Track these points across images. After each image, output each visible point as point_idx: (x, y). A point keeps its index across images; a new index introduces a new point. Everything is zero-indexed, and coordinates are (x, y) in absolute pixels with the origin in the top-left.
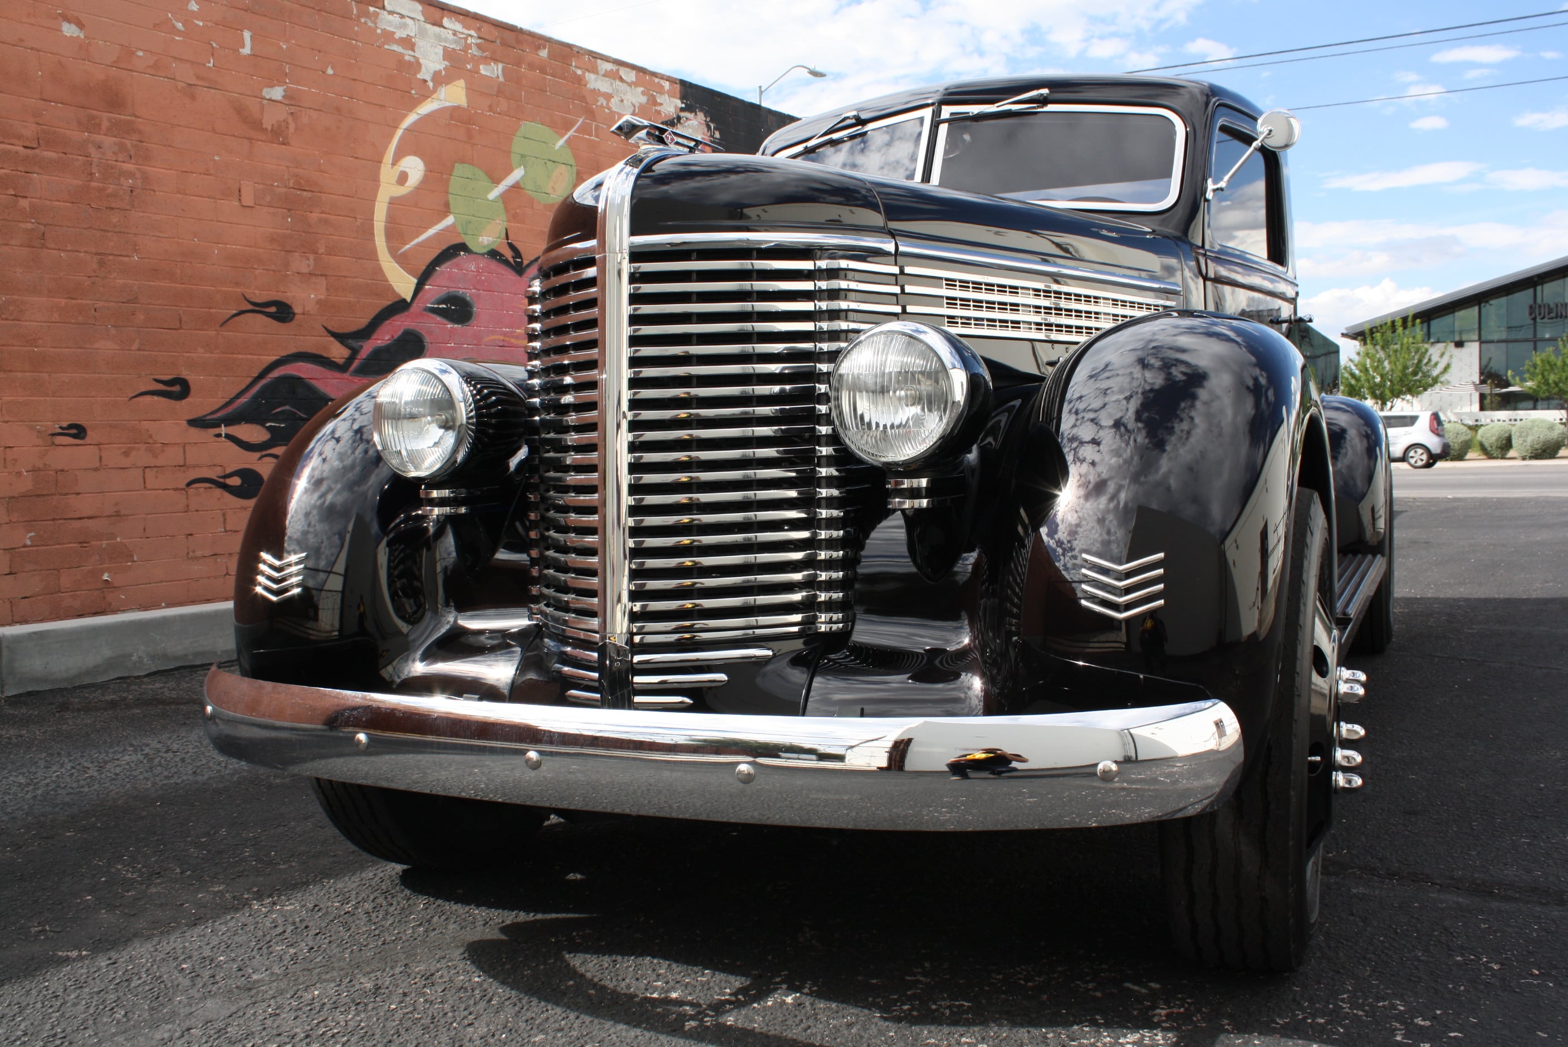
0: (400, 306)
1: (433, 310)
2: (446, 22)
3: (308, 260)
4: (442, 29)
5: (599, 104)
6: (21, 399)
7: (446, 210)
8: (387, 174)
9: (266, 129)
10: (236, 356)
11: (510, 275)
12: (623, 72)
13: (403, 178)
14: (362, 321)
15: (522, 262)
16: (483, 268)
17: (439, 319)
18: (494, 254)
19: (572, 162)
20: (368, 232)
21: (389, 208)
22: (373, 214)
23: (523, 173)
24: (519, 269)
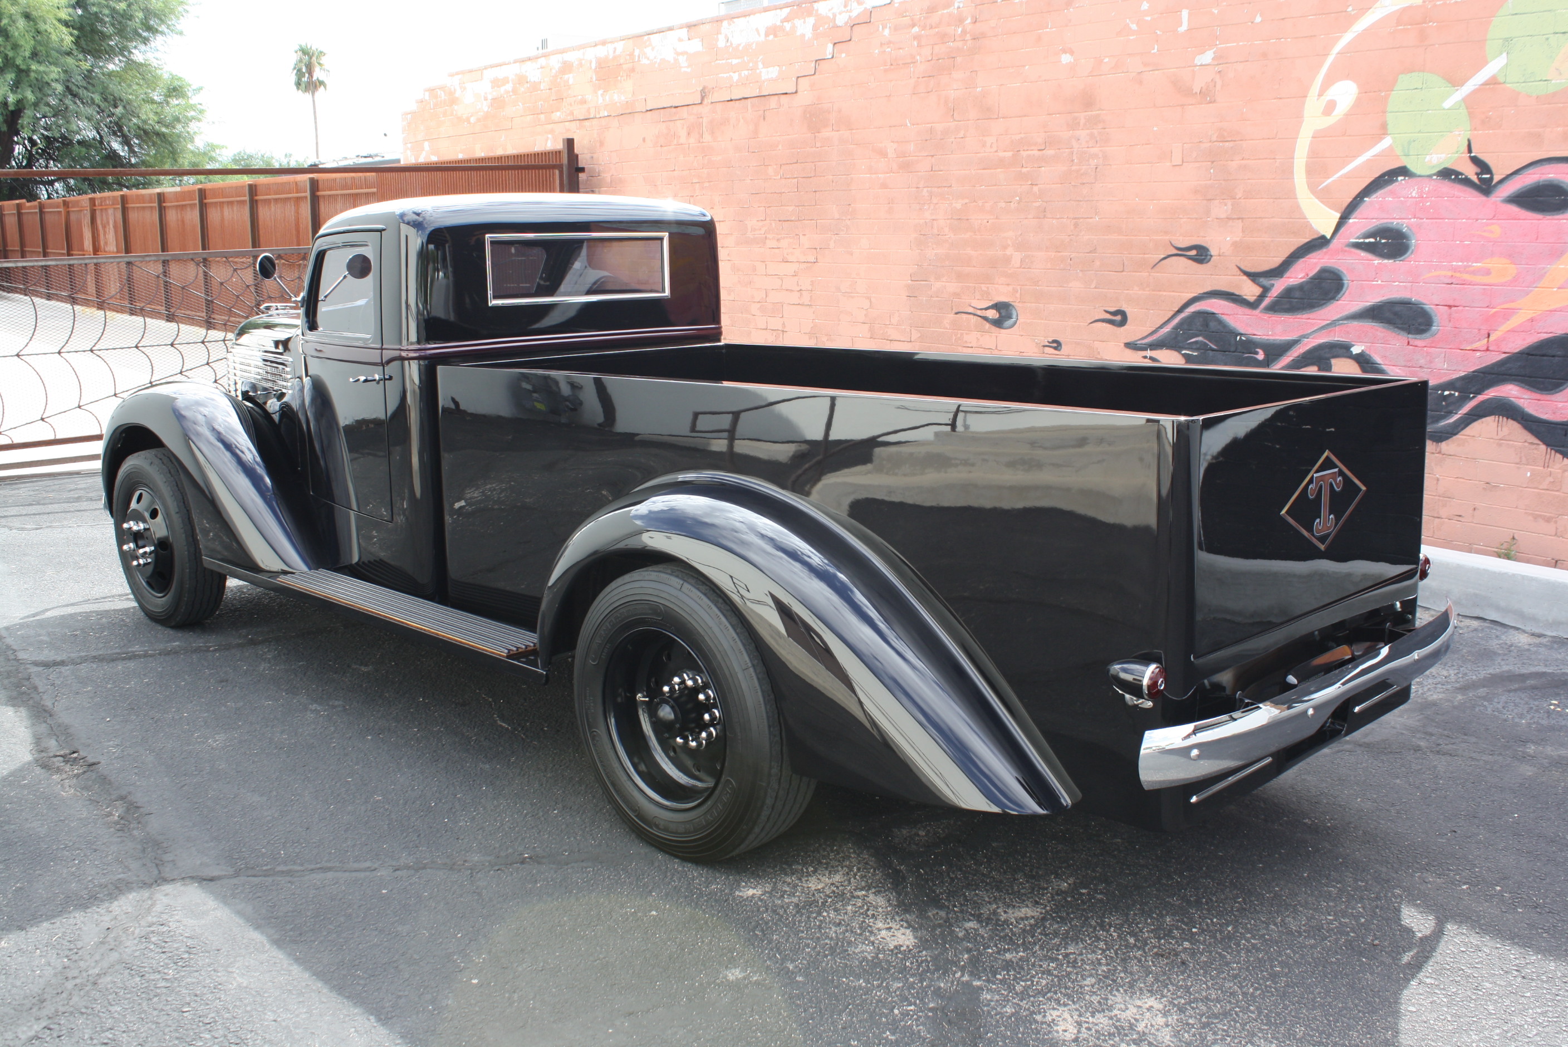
0: (1320, 243)
1: (1357, 246)
3: (1226, 205)
6: (1028, 321)
7: (1383, 130)
8: (1313, 105)
9: (1196, 93)
10: (1161, 293)
11: (1471, 197)
13: (1330, 107)
14: (1275, 261)
15: (1491, 179)
16: (1429, 191)
17: (1363, 254)
18: (1447, 174)
20: (1287, 171)
21: (1312, 143)
22: (1294, 152)
23: (1505, 61)
24: (1485, 187)
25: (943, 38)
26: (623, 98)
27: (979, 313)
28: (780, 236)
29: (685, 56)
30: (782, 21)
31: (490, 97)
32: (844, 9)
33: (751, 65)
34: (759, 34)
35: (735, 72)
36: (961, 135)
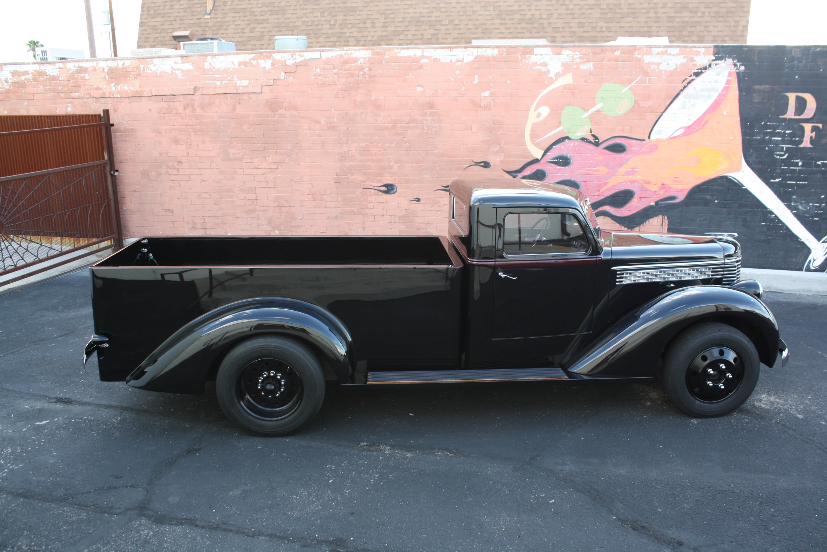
0: (536, 161)
1: (551, 162)
2: (563, 52)
3: (497, 147)
4: (561, 55)
6: (403, 191)
7: (560, 124)
8: (532, 114)
9: (482, 106)
11: (592, 147)
12: (670, 50)
13: (539, 115)
14: (519, 167)
15: (599, 141)
16: (577, 145)
17: (553, 165)
18: (583, 139)
19: (632, 97)
20: (523, 136)
21: (532, 127)
22: (525, 129)
23: (602, 105)
24: (597, 144)
25: (352, 75)
26: (132, 88)
27: (376, 188)
28: (252, 157)
29: (180, 71)
30: (250, 60)
31: (10, 81)
32: (291, 58)
33: (229, 78)
34: (234, 64)
35: (218, 81)
36: (364, 116)
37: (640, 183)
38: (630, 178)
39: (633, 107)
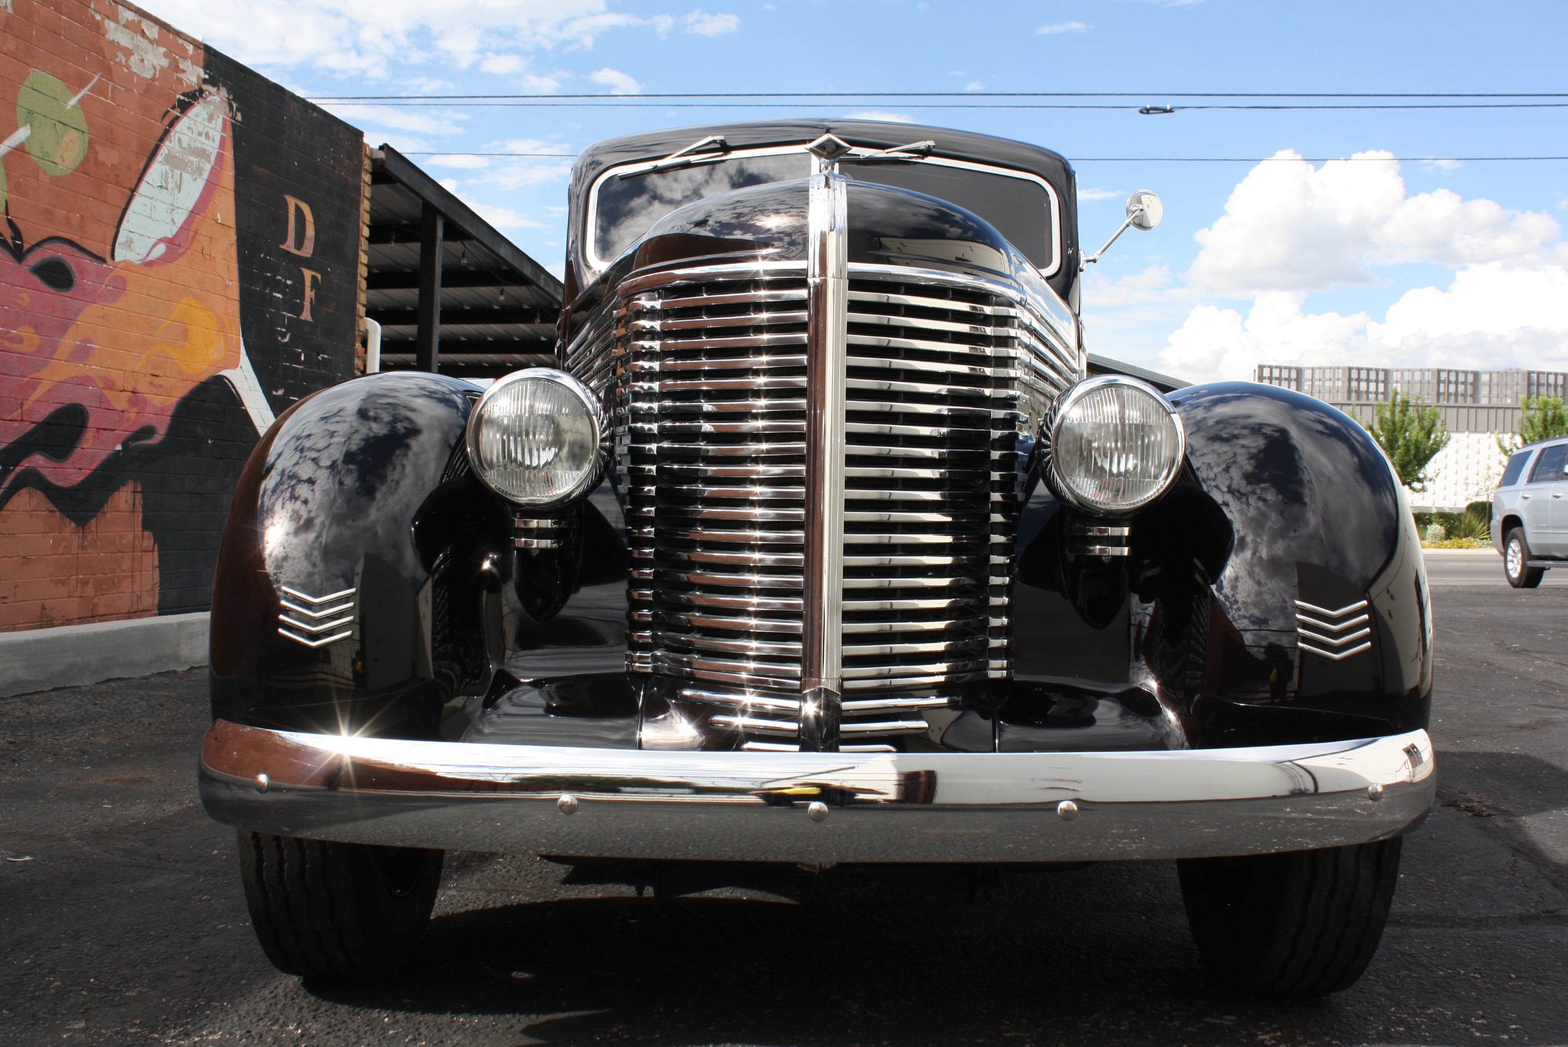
5: (117, 60)
11: (10, 262)
12: (146, 26)
15: (22, 246)
19: (85, 128)
23: (29, 132)
24: (19, 254)
37: (98, 387)
38: (81, 369)
39: (86, 159)
